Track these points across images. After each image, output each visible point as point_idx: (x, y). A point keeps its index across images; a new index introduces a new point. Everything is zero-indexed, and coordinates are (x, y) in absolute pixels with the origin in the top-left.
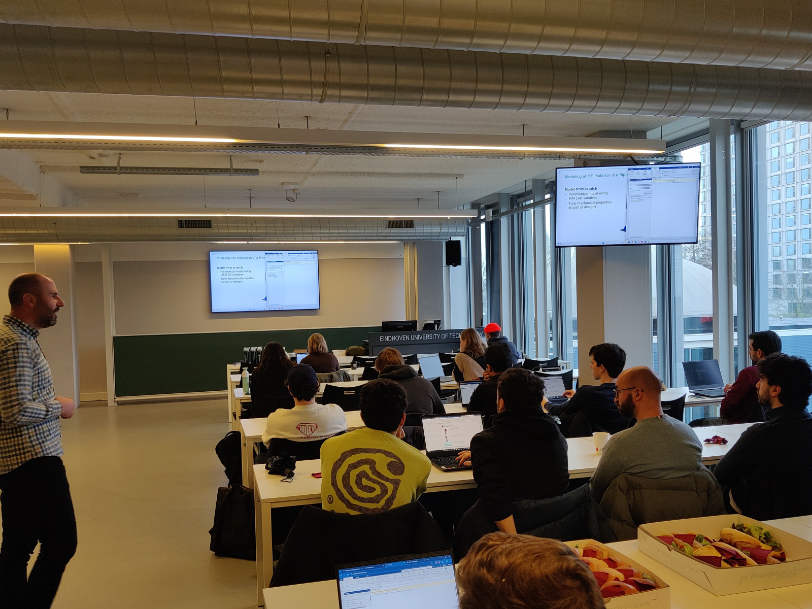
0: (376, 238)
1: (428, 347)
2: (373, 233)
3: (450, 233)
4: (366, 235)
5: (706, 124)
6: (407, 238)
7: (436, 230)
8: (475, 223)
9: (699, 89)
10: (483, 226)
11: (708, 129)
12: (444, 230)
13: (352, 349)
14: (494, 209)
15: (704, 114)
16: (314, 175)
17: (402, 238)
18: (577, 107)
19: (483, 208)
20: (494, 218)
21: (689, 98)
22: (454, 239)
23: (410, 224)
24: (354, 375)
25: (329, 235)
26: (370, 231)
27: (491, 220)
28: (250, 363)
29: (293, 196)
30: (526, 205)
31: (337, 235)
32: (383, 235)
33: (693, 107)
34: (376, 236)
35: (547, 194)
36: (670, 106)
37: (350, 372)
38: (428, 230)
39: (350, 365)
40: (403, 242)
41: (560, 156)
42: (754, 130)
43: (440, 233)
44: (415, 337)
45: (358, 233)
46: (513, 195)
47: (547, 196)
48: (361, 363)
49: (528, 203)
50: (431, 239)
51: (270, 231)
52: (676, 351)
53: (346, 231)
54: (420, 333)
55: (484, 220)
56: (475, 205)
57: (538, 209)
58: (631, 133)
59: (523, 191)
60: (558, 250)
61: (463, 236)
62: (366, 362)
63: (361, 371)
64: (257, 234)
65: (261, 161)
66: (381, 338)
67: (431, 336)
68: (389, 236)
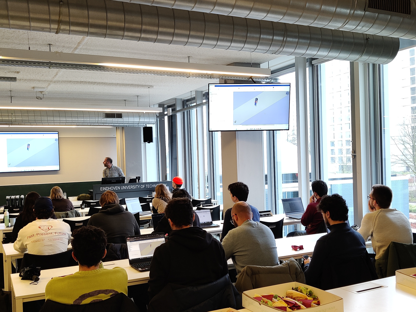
0: (98, 124)
1: (131, 194)
2: (95, 121)
3: (146, 122)
4: (91, 122)
5: (293, 61)
6: (118, 124)
7: (137, 120)
8: (161, 116)
9: (289, 39)
10: (166, 118)
11: (294, 64)
12: (142, 120)
13: (82, 196)
14: (173, 108)
15: (292, 54)
16: (55, 82)
17: (115, 124)
18: (219, 46)
19: (166, 107)
20: (173, 113)
21: (283, 44)
22: (148, 126)
23: (119, 116)
24: (82, 213)
25: (65, 122)
26: (93, 120)
27: (171, 114)
28: (11, 206)
29: (41, 96)
30: (192, 106)
31: (71, 122)
32: (102, 122)
33: (285, 49)
34: (97, 123)
35: (204, 99)
36: (273, 48)
37: (80, 211)
38: (131, 120)
39: (80, 206)
40: (116, 127)
41: (211, 76)
42: (319, 65)
43: (139, 122)
44: (124, 188)
45: (85, 121)
46: (184, 100)
47: (204, 101)
48: (88, 205)
49: (193, 105)
50: (133, 126)
51: (25, 119)
52: (278, 193)
53: (77, 120)
54: (127, 185)
55: (167, 115)
56: (161, 105)
57: (199, 109)
58: (252, 64)
59: (190, 97)
60: (211, 132)
61: (154, 124)
62: (91, 204)
63: (87, 210)
64: (15, 121)
65: (18, 72)
66: (101, 188)
67: (134, 186)
68: (106, 123)
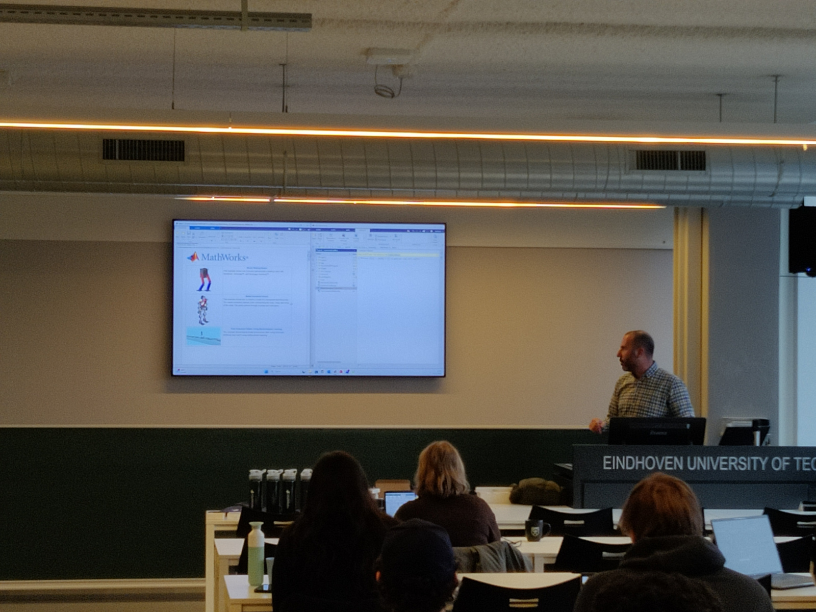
0: (603, 195)
1: (734, 491)
2: (596, 182)
3: (804, 185)
4: (576, 186)
7: (767, 177)
12: (790, 178)
13: (530, 487)
16: (450, 30)
17: (673, 197)
22: (812, 202)
23: (695, 160)
24: (533, 557)
25: (479, 185)
26: (587, 177)
28: (264, 510)
29: (392, 81)
31: (502, 185)
32: (623, 187)
34: (605, 190)
37: (523, 546)
38: (743, 177)
39: (523, 528)
40: (672, 209)
43: (777, 186)
44: (701, 463)
45: (557, 181)
48: (553, 526)
50: (751, 202)
51: (329, 173)
53: (525, 176)
54: (713, 452)
62: (566, 522)
63: (552, 545)
64: (296, 179)
66: (607, 460)
67: (743, 460)
68: (639, 192)
